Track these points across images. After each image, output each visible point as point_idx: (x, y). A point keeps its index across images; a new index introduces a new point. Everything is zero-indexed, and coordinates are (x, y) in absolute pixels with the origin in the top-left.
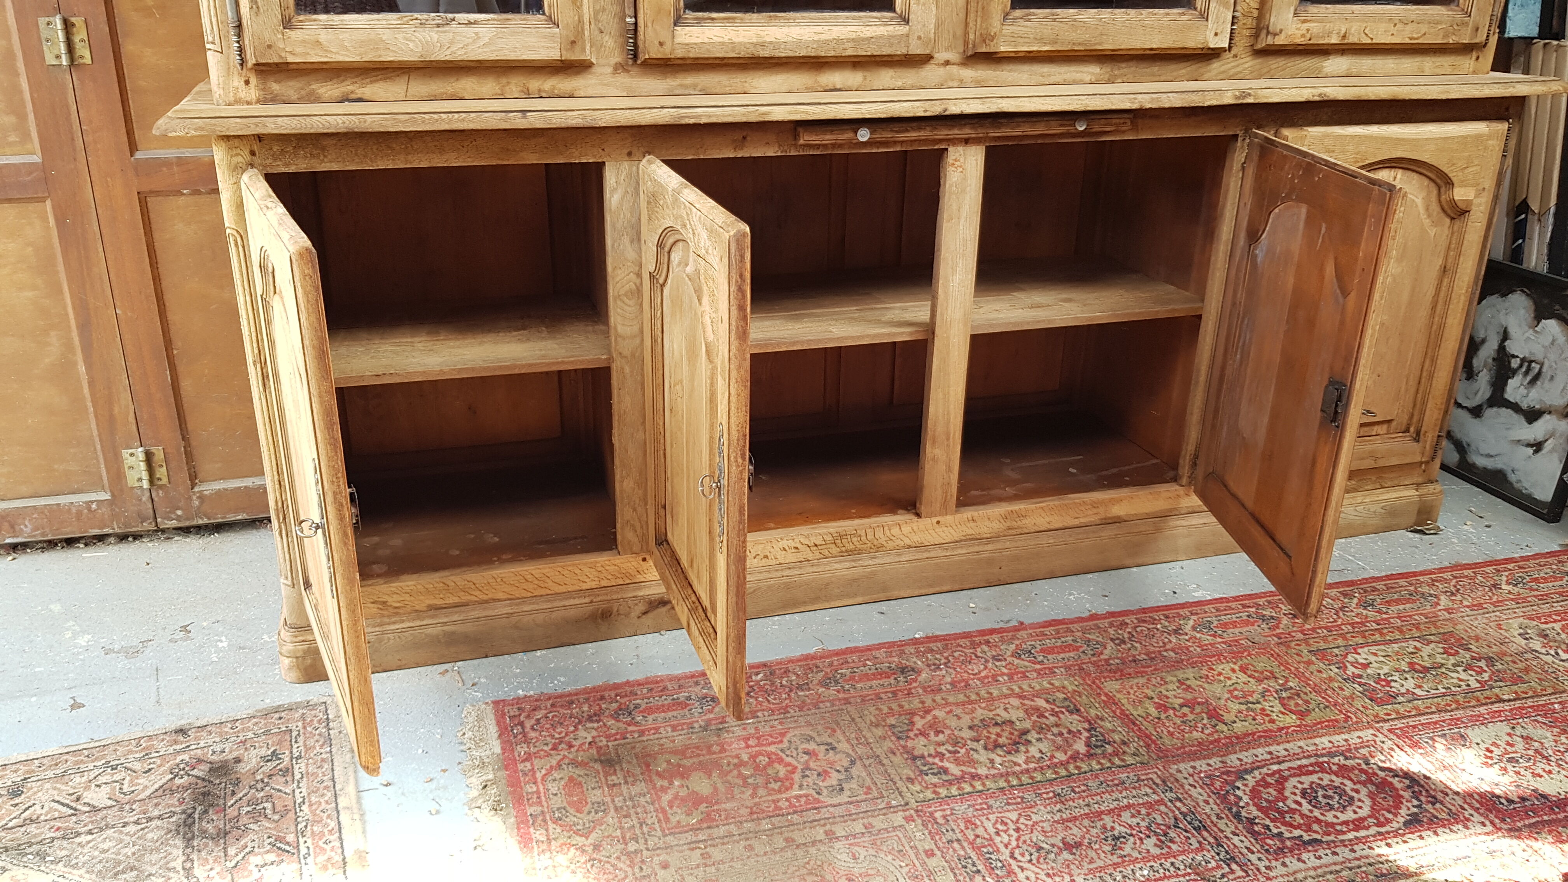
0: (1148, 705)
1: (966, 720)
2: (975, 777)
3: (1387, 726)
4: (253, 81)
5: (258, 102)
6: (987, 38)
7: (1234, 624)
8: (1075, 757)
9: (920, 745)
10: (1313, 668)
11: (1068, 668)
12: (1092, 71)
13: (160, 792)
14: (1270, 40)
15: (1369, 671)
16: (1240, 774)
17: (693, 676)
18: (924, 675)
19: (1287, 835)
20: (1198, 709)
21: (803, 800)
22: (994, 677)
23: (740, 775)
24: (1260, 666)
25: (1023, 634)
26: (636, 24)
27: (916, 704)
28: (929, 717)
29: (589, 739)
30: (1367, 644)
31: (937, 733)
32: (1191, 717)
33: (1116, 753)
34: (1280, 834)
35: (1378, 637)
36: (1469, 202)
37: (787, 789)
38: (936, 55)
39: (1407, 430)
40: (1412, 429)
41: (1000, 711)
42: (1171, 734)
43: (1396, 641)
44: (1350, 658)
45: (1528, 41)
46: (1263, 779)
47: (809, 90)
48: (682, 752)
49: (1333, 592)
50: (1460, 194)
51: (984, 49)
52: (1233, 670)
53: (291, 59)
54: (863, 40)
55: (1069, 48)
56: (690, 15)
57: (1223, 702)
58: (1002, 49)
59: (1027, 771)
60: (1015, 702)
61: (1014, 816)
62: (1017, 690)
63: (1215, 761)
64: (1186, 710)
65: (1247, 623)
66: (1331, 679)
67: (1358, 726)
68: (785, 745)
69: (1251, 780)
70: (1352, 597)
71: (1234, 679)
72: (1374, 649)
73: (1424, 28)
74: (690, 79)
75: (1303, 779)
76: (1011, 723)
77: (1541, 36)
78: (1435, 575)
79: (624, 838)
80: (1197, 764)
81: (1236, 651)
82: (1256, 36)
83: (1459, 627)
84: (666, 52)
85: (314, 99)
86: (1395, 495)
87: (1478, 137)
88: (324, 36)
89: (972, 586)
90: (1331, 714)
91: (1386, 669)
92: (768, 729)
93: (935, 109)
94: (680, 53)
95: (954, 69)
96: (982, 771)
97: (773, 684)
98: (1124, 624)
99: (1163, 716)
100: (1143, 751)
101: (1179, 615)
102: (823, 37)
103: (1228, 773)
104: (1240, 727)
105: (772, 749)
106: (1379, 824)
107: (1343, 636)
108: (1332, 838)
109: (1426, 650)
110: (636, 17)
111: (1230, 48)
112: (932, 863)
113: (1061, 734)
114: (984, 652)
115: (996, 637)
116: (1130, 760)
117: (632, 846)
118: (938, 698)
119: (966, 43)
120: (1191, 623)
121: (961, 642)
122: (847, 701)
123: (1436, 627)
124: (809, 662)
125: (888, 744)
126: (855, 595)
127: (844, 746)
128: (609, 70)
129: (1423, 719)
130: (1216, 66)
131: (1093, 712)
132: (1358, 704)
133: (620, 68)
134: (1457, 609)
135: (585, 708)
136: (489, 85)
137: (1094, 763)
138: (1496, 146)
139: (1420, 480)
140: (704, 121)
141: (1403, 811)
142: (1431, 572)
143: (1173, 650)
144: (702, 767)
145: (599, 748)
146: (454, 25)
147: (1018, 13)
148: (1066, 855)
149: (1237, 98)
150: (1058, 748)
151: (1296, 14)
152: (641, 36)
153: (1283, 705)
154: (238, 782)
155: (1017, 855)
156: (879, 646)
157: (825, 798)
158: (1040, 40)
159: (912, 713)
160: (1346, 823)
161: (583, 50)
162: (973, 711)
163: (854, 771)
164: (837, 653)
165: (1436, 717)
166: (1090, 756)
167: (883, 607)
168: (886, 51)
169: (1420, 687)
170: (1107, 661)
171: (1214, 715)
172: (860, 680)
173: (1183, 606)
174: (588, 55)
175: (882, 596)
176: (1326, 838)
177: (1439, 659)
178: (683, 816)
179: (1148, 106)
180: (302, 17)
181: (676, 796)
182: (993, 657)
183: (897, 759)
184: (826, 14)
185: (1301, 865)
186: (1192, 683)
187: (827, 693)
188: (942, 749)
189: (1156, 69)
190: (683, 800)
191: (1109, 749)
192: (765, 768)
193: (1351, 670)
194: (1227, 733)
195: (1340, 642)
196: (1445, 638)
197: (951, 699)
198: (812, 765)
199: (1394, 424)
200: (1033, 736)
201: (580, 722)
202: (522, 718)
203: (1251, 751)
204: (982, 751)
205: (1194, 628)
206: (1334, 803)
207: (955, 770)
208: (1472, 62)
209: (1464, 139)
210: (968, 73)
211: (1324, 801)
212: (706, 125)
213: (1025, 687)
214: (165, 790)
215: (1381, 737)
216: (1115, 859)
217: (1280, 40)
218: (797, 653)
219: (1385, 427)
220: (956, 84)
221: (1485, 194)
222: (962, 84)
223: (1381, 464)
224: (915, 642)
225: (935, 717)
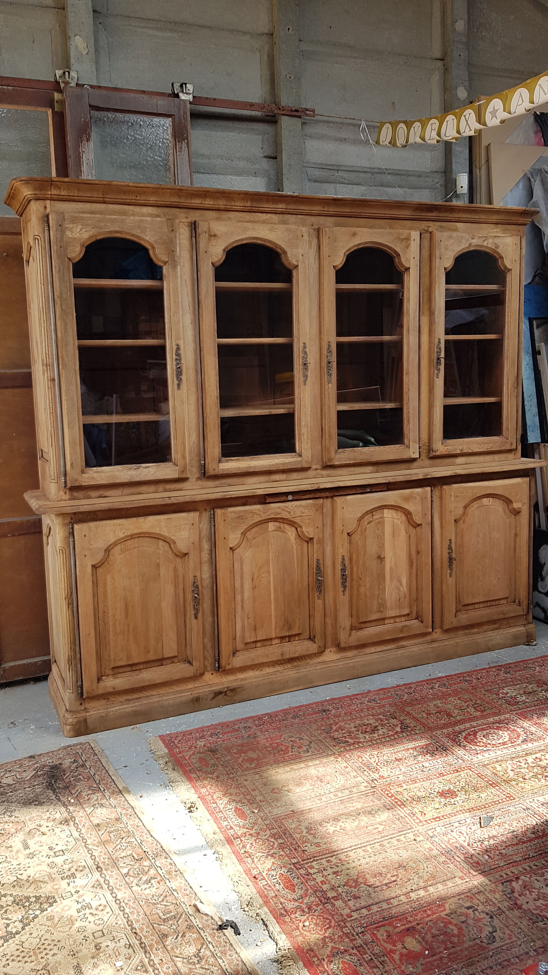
0: (423, 713)
1: (352, 725)
2: (358, 742)
3: (515, 712)
4: (68, 492)
5: (69, 500)
6: (330, 460)
7: (455, 684)
8: (397, 733)
9: (336, 735)
10: (486, 696)
11: (390, 704)
12: (369, 469)
13: (34, 777)
14: (434, 454)
15: (508, 695)
16: (460, 733)
17: (238, 720)
18: (333, 712)
19: (478, 749)
20: (442, 713)
21: (294, 756)
22: (362, 710)
23: (267, 750)
24: (466, 697)
25: (371, 694)
26: (205, 463)
27: (332, 721)
28: (338, 725)
29: (203, 745)
30: (507, 686)
31: (342, 730)
32: (440, 716)
33: (412, 730)
34: (476, 749)
35: (511, 683)
36: (520, 508)
37: (287, 753)
38: (312, 467)
39: (515, 602)
40: (517, 601)
41: (366, 721)
42: (433, 722)
43: (518, 684)
44: (500, 691)
45: (538, 444)
46: (469, 733)
47: (267, 482)
48: (242, 745)
49: (494, 670)
50: (516, 505)
51: (329, 464)
52: (455, 699)
53: (83, 484)
54: (286, 463)
55: (360, 461)
56: (224, 459)
57: (452, 710)
58: (336, 463)
59: (379, 739)
60: (371, 717)
61: (376, 753)
62: (371, 713)
63: (450, 729)
64: (437, 714)
65: (459, 683)
66: (493, 699)
67: (504, 713)
68: (282, 739)
69: (464, 734)
70: (501, 670)
71: (456, 702)
72: (510, 688)
73: (491, 445)
74: (224, 481)
75: (483, 732)
76: (371, 724)
77: (542, 442)
78: (534, 661)
79: (227, 773)
80: (443, 731)
81: (456, 693)
82: (429, 452)
83: (544, 677)
84: (216, 472)
85: (89, 497)
86: (516, 630)
87: (518, 484)
88: (95, 475)
89: (347, 679)
90: (494, 710)
91: (515, 694)
92: (274, 735)
93: (315, 487)
94: (220, 472)
95: (319, 471)
96: (362, 740)
97: (272, 720)
98: (411, 688)
99: (429, 717)
100: (423, 728)
101: (432, 683)
102: (271, 463)
103: (455, 732)
104: (458, 718)
105: (278, 741)
106: (512, 743)
107: (498, 684)
108: (495, 748)
109: (530, 686)
110: (205, 461)
111: (420, 457)
112: (347, 770)
113: (390, 726)
114: (355, 702)
115: (360, 696)
116: (418, 732)
117: (231, 776)
118: (340, 719)
119: (323, 462)
120: (437, 685)
121: (346, 699)
122: (304, 723)
123: (534, 678)
124: (285, 712)
125: (323, 736)
126: (299, 686)
127: (306, 738)
128: (195, 480)
129: (529, 709)
130: (415, 464)
131: (402, 718)
132: (504, 706)
133: (199, 479)
134: (543, 672)
135: (198, 735)
136: (152, 488)
137: (404, 734)
138: (526, 486)
139: (525, 623)
140: (233, 496)
141: (521, 738)
142: (533, 659)
143: (431, 695)
144: (251, 749)
145: (208, 747)
146: (141, 468)
147: (340, 450)
148: (397, 762)
149: (423, 476)
150: (390, 731)
151: (442, 444)
152: (207, 467)
153: (475, 709)
154: (64, 771)
155: (379, 764)
156: (313, 704)
157: (302, 754)
158: (350, 459)
159: (331, 725)
160: (500, 743)
161: (186, 474)
162: (355, 722)
163: (312, 745)
164: (296, 707)
165: (534, 708)
166: (402, 732)
167: (311, 690)
168: (294, 467)
169: (528, 699)
170: (405, 700)
171: (449, 715)
172: (307, 716)
173: (434, 679)
174: (188, 475)
175: (310, 685)
176: (492, 749)
177: (535, 689)
178: (249, 765)
179: (392, 481)
180: (88, 469)
181: (244, 759)
182: (360, 703)
183: (328, 740)
184: (272, 455)
185: (483, 757)
186: (439, 705)
187: (295, 721)
188: (345, 735)
189: (393, 466)
190: (246, 760)
191: (409, 729)
192: (276, 747)
193: (501, 695)
194: (454, 720)
195: (497, 686)
196: (538, 682)
197: (345, 719)
198: (295, 745)
199: (509, 599)
200: (379, 728)
201: (197, 739)
202: (173, 740)
203: (464, 725)
204: (360, 734)
205: (439, 687)
206: (495, 738)
207: (351, 741)
208: (513, 456)
209: (513, 485)
210: (324, 472)
211: (491, 738)
212: (234, 498)
213: (374, 712)
214: (35, 776)
215: (513, 716)
216: (415, 762)
217: (438, 453)
218: (280, 709)
219: (505, 600)
220: (320, 476)
221: (526, 505)
222: (322, 477)
223: (507, 616)
224: (326, 701)
225: (340, 725)
